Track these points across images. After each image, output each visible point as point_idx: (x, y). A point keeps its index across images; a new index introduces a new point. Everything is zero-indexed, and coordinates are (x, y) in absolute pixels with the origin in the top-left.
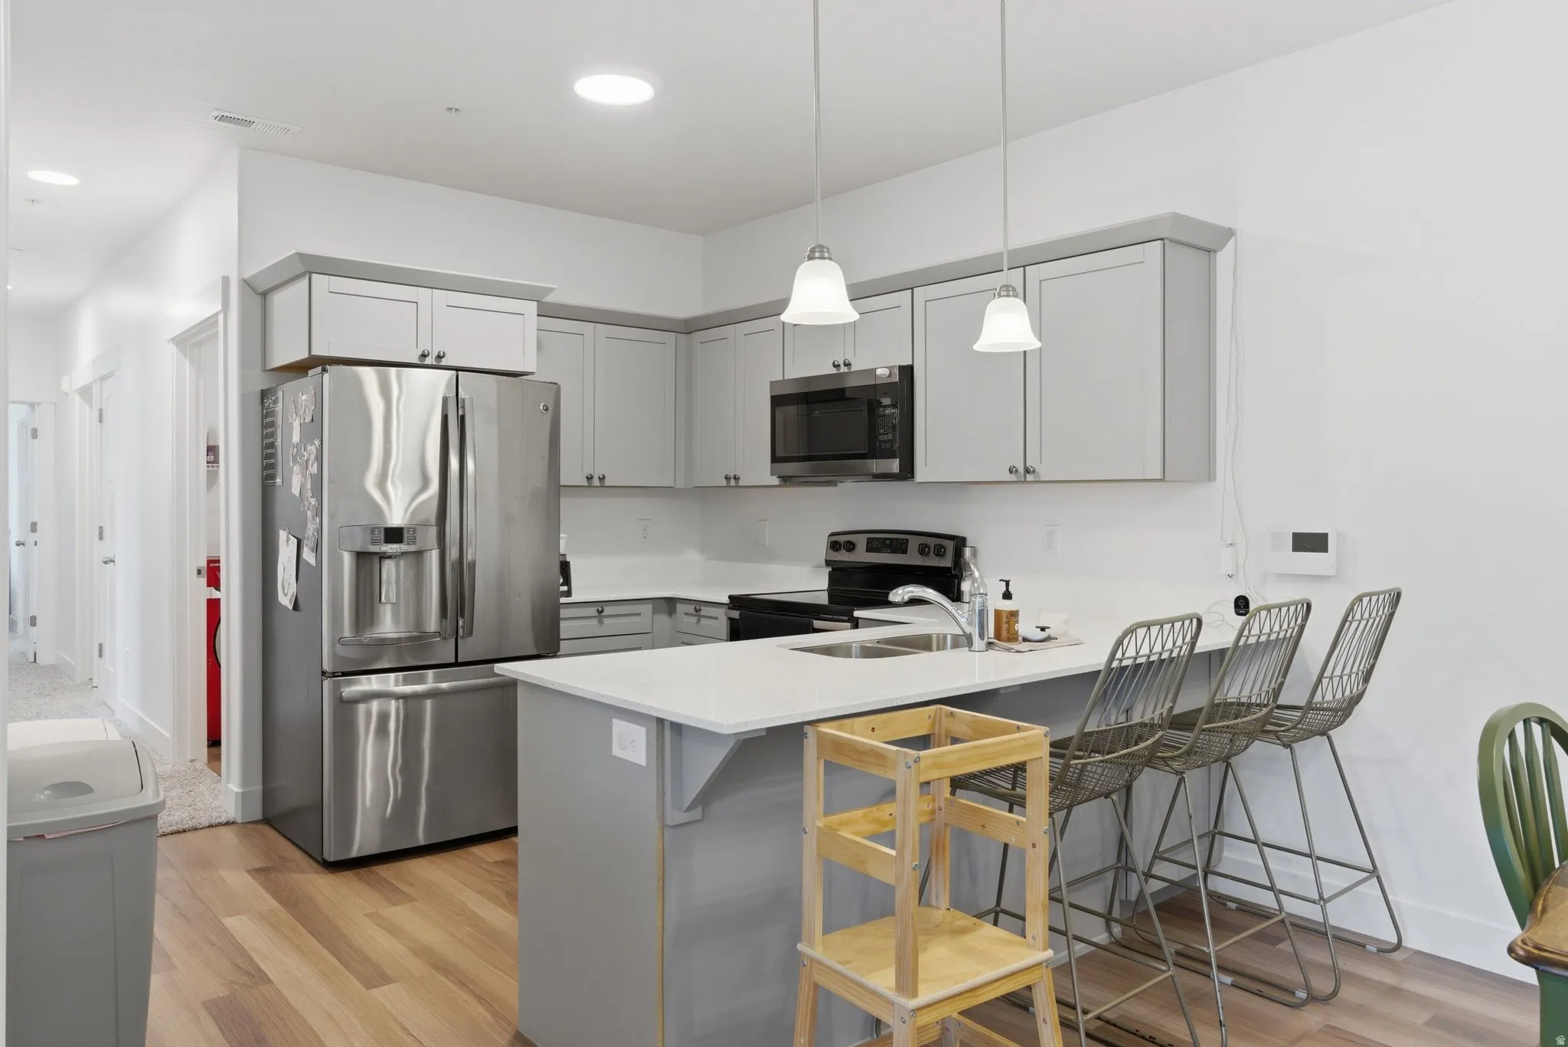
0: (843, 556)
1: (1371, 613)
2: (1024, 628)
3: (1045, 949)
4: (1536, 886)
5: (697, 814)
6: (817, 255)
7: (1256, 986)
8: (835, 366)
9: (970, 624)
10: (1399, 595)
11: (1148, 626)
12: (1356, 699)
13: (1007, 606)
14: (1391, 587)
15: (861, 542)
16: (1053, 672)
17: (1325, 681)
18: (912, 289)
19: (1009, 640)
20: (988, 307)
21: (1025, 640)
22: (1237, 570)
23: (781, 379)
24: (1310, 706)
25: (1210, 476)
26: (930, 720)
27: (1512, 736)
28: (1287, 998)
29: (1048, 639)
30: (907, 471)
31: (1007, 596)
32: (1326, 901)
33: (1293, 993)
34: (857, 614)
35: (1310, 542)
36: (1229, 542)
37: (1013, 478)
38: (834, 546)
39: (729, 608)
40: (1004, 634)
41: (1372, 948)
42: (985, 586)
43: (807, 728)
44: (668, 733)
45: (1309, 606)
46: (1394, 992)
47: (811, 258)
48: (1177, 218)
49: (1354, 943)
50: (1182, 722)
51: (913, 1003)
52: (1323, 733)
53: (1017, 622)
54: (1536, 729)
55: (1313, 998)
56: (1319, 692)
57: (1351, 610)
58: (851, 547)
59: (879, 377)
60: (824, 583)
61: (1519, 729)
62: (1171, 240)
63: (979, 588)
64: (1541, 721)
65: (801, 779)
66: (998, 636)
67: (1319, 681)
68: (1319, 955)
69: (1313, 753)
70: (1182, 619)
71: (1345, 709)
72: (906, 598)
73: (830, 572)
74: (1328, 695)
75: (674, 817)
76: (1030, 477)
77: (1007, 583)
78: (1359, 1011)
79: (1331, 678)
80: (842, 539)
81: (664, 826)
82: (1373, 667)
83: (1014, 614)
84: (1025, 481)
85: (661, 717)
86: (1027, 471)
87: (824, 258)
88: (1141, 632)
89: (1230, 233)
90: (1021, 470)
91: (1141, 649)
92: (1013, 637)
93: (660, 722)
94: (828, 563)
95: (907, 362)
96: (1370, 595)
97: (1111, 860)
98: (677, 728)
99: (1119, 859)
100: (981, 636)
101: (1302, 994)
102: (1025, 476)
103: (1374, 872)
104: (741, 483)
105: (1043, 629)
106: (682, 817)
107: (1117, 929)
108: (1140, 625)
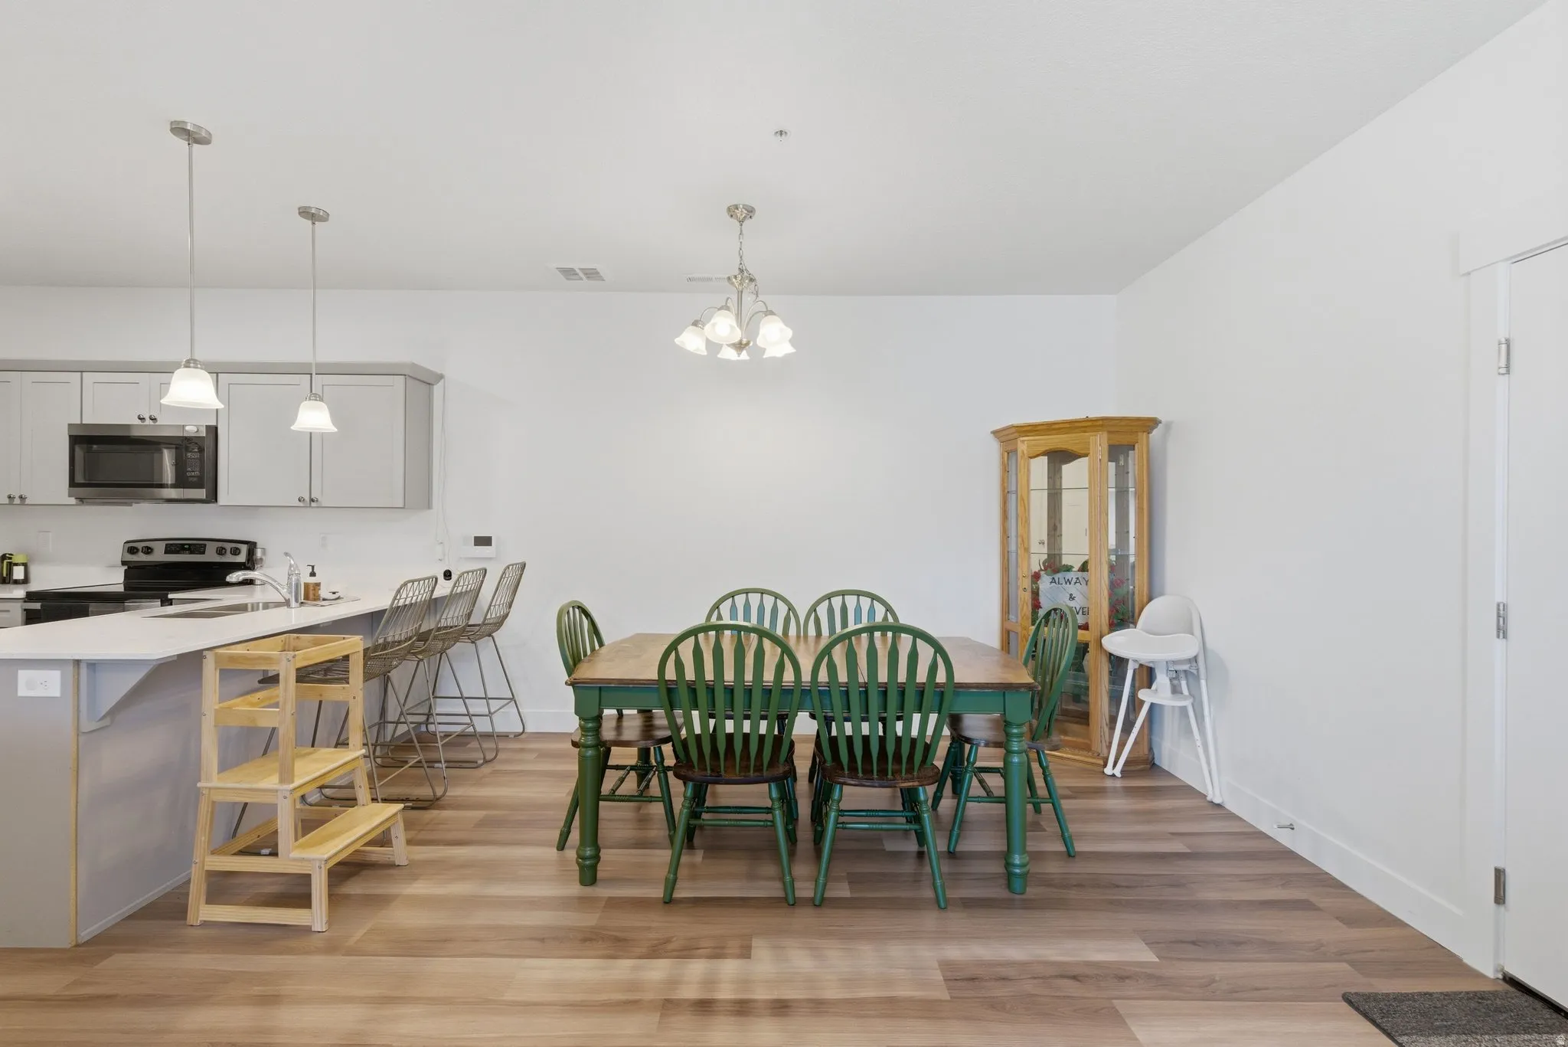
0: (141, 557)
1: (511, 575)
2: (324, 593)
3: (361, 749)
4: (575, 665)
5: (107, 722)
6: (192, 365)
7: (458, 765)
8: (139, 419)
9: (290, 593)
10: (525, 565)
11: (413, 581)
12: (506, 616)
13: (313, 580)
14: (521, 561)
15: (162, 546)
16: (340, 616)
17: (492, 608)
18: (217, 373)
19: (315, 600)
20: (302, 405)
21: (324, 600)
22: (444, 555)
23: (79, 423)
24: (484, 624)
25: (429, 506)
26: (283, 643)
27: (568, 612)
28: (475, 765)
29: (338, 598)
30: (213, 497)
31: (313, 574)
32: (492, 714)
33: (477, 762)
34: (170, 596)
35: (483, 541)
36: (440, 541)
37: (301, 504)
38: (132, 550)
39: (25, 602)
40: (311, 596)
41: (512, 736)
42: (299, 570)
43: (205, 653)
44: (84, 671)
45: (486, 571)
46: (522, 750)
47: (187, 366)
48: (414, 365)
49: (504, 736)
50: (423, 637)
51: (292, 786)
52: (490, 635)
53: (319, 589)
54: (577, 610)
55: (486, 762)
56: (489, 614)
57: (504, 573)
58: (148, 551)
59: (187, 431)
60: (121, 579)
61: (571, 610)
62: (410, 377)
63: (295, 571)
64: (579, 607)
65: (201, 686)
66: (307, 597)
67: (489, 608)
68: (488, 745)
69: (485, 645)
70: (428, 578)
71: (500, 622)
72: (241, 579)
73: (126, 570)
74: (494, 615)
75: (87, 725)
76: (313, 504)
77: (313, 567)
78: (507, 761)
79: (495, 606)
80: (140, 545)
81: (79, 733)
82: (513, 601)
83: (318, 585)
84: (310, 506)
85: (77, 658)
86: (312, 500)
87: (197, 368)
88: (410, 585)
89: (441, 377)
90: (307, 499)
91: (409, 596)
92: (317, 598)
93: (77, 662)
94: (124, 563)
95: (213, 423)
96: (513, 565)
97: (377, 720)
98: (93, 665)
99: (381, 719)
100: (296, 601)
101: (481, 762)
102: (310, 504)
103: (513, 699)
104: (27, 501)
105: (334, 593)
106: (94, 726)
107: (379, 760)
108: (409, 582)
